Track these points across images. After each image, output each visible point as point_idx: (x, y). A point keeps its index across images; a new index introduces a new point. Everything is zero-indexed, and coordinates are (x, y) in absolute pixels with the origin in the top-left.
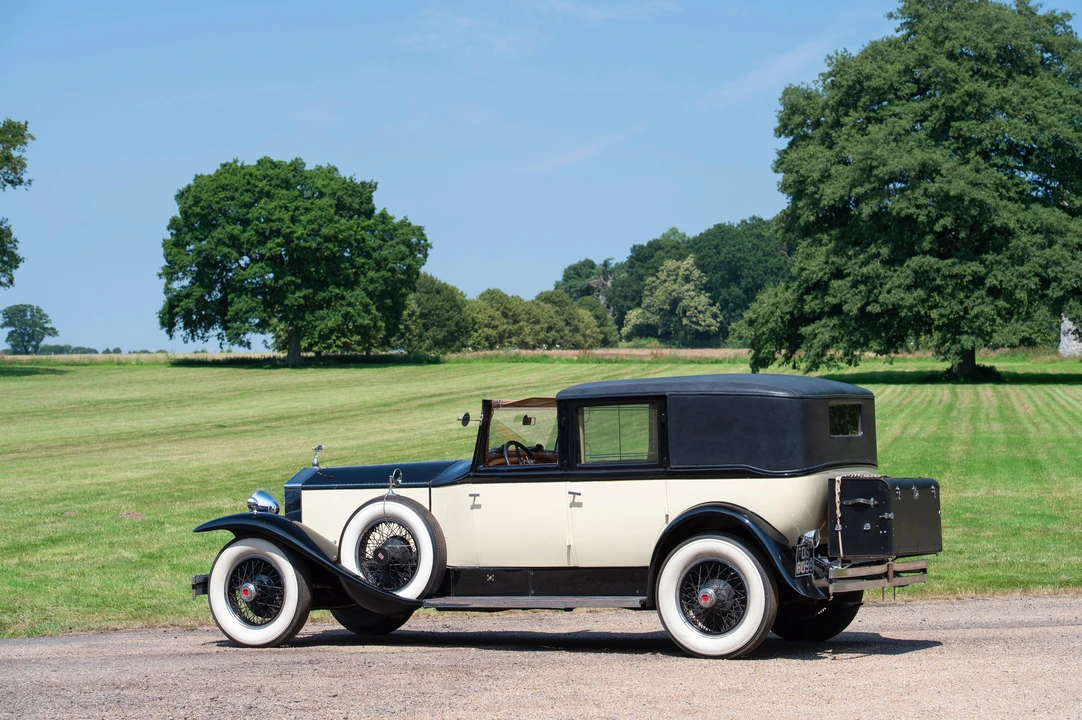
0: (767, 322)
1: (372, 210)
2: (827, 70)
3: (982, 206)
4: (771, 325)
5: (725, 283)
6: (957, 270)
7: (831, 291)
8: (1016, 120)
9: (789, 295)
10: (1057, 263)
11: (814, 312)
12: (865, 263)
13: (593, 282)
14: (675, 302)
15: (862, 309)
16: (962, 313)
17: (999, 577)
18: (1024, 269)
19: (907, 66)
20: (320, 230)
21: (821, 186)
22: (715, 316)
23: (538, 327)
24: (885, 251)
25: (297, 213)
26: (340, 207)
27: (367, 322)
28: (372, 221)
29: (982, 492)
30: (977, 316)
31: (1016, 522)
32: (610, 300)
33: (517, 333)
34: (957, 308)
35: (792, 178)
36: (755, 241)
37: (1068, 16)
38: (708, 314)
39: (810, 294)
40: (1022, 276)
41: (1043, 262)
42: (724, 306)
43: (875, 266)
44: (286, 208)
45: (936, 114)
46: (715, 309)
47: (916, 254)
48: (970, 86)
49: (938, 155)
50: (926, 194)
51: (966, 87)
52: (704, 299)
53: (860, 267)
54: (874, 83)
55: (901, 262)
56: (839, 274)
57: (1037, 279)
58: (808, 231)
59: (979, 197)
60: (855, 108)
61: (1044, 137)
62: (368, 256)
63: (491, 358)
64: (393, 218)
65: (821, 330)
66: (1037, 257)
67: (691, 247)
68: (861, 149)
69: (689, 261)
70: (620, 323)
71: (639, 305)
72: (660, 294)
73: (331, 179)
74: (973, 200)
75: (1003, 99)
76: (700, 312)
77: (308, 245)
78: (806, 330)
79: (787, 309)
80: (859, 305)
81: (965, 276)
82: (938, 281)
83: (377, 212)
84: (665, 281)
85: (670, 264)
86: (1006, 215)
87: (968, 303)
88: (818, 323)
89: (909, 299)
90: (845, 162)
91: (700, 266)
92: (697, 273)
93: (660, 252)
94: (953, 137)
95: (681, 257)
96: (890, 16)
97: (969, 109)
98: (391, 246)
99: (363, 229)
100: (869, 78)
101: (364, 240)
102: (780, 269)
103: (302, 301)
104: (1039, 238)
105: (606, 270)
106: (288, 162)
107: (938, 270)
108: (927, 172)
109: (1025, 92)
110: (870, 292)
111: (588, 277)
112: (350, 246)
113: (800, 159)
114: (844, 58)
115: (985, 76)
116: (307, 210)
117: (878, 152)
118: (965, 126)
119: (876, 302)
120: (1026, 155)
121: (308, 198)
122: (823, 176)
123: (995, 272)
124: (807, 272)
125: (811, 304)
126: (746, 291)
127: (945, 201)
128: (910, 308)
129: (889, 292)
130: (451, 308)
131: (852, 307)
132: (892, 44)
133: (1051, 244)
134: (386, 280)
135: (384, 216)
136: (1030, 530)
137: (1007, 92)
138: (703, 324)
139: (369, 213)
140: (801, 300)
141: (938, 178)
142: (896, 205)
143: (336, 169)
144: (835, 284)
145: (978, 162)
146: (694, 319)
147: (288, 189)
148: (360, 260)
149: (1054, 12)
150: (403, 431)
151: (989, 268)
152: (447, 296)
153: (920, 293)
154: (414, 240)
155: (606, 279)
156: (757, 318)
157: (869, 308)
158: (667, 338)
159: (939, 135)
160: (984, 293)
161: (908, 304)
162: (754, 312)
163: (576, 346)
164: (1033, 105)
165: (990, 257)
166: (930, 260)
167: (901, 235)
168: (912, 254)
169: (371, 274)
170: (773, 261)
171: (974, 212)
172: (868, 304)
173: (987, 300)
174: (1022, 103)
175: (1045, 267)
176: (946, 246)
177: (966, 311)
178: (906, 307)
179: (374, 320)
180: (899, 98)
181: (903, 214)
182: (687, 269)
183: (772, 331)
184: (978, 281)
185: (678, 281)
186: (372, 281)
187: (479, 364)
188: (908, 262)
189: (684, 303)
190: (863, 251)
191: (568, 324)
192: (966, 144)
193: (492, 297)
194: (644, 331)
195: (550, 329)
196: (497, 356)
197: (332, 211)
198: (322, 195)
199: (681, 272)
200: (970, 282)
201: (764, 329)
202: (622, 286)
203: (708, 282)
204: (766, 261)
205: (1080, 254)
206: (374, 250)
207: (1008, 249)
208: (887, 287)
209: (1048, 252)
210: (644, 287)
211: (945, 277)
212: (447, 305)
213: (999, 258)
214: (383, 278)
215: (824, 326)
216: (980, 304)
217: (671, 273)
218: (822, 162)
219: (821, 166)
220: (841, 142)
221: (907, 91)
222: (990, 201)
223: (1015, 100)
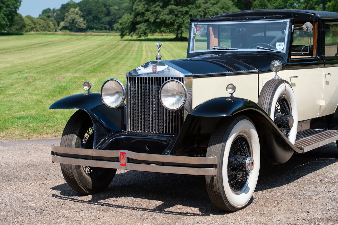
0: (126, 24)
4: (127, 25)
5: (87, 15)
6: (181, 10)
7: (146, 15)
9: (132, 16)
10: (209, 8)
11: (140, 21)
12: (155, 7)
13: (50, 14)
14: (73, 20)
15: (155, 21)
16: (182, 22)
18: (200, 9)
22: (85, 24)
23: (40, 26)
24: (161, 4)
27: (4, 23)
32: (55, 19)
33: (35, 28)
34: (181, 20)
36: (96, 4)
38: (83, 23)
39: (139, 16)
40: (199, 11)
41: (205, 8)
42: (87, 22)
43: (158, 8)
46: (85, 22)
47: (170, 5)
52: (82, 19)
55: (166, 7)
56: (147, 10)
57: (203, 13)
62: (4, 4)
63: (39, 34)
65: (142, 26)
66: (204, 6)
67: (78, 5)
69: (77, 9)
70: (58, 25)
71: (63, 20)
72: (69, 18)
76: (81, 23)
78: (138, 26)
79: (131, 20)
80: (154, 19)
81: (183, 11)
82: (176, 13)
84: (71, 14)
85: (72, 9)
87: (184, 19)
88: (141, 24)
89: (168, 17)
91: (81, 10)
92: (80, 12)
93: (69, 6)
95: (75, 8)
105: (54, 11)
107: (176, 9)
110: (157, 15)
111: (49, 13)
119: (159, 18)
123: (192, 10)
124: (138, 10)
125: (139, 19)
126: (93, 17)
128: (169, 20)
129: (163, 16)
130: (21, 20)
131: (152, 20)
133: (207, 3)
134: (9, 11)
138: (81, 26)
140: (135, 17)
144: (147, 13)
146: (79, 25)
151: (190, 9)
152: (21, 17)
153: (171, 16)
155: (54, 13)
156: (123, 23)
157: (157, 20)
158: (71, 30)
160: (188, 16)
161: (168, 19)
162: (122, 21)
163: (50, 31)
165: (190, 6)
166: (174, 7)
168: (168, 5)
169: (5, 9)
170: (100, 9)
172: (156, 19)
176: (178, 3)
177: (184, 21)
178: (167, 20)
182: (77, 11)
183: (127, 27)
184: (187, 12)
185: (74, 14)
186: (5, 11)
187: (36, 35)
188: (168, 7)
189: (76, 20)
190: (155, 4)
191: (48, 26)
193: (29, 17)
194: (65, 28)
195: (43, 27)
196: (41, 33)
199: (75, 12)
200: (184, 13)
201: (125, 26)
202: (59, 15)
203: (83, 15)
204: (99, 9)
205: (214, 6)
206: (6, 2)
207: (195, 4)
208: (162, 14)
209: (206, 5)
210: (65, 16)
211: (178, 11)
212: (20, 19)
213: (193, 6)
214: (8, 10)
215: (143, 25)
216: (187, 19)
217: (73, 12)
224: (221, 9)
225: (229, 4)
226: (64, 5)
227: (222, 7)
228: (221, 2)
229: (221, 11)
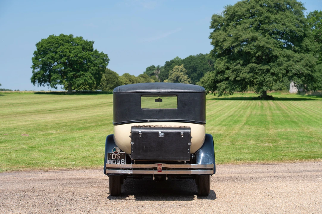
0: (207, 82)
1: (93, 49)
2: (225, 10)
3: (269, 49)
4: (208, 83)
5: (192, 72)
6: (262, 68)
7: (226, 73)
8: (279, 25)
10: (291, 66)
11: (221, 79)
12: (236, 65)
13: (155, 72)
14: (178, 78)
15: (235, 79)
16: (263, 80)
17: (304, 155)
18: (281, 67)
19: (248, 9)
20: (77, 55)
21: (223, 43)
22: (189, 82)
24: (241, 62)
25: (71, 50)
26: (84, 49)
27: (91, 82)
28: (93, 53)
29: (283, 130)
30: (268, 81)
31: (301, 139)
32: (159, 77)
34: (262, 79)
35: (214, 41)
36: (201, 60)
38: (187, 81)
39: (219, 74)
40: (281, 70)
41: (287, 65)
42: (192, 79)
43: (239, 66)
44: (68, 49)
45: (256, 22)
46: (189, 80)
47: (250, 63)
48: (266, 14)
49: (258, 34)
50: (253, 46)
51: (265, 15)
52: (186, 77)
53: (234, 67)
54: (238, 13)
55: (246, 65)
56: (228, 69)
57: (285, 71)
58: (219, 56)
59: (269, 46)
60: (233, 21)
61: (287, 30)
62: (92, 63)
64: (99, 52)
65: (223, 85)
66: (285, 64)
67: (182, 62)
68: (236, 32)
69: (182, 66)
71: (167, 78)
72: (173, 75)
73: (81, 40)
74: (267, 48)
75: (276, 18)
76: (185, 80)
77: (74, 59)
78: (218, 85)
79: (213, 78)
80: (234, 78)
81: (264, 69)
82: (257, 71)
83: (94, 50)
84: (175, 71)
85: (176, 67)
86: (276, 52)
87: (265, 77)
88: (222, 83)
89: (248, 76)
90: (230, 36)
91: (185, 67)
92: (184, 69)
93: (174, 63)
94: (261, 29)
95: (180, 65)
97: (266, 21)
98: (98, 60)
99: (90, 55)
100: (237, 12)
101: (90, 58)
102: (208, 68)
103: (72, 75)
104: (286, 59)
105: (158, 68)
106: (68, 35)
107: (257, 68)
108: (254, 39)
109: (282, 16)
110: (237, 74)
111: (153, 70)
112: (86, 60)
113: (217, 35)
114: (230, 6)
115: (271, 12)
116: (74, 49)
117: (240, 33)
118: (265, 26)
119: (239, 77)
120: (282, 35)
121: (74, 46)
122: (224, 40)
123: (273, 68)
124: (219, 68)
125: (220, 77)
126: (198, 74)
127: (259, 48)
128: (249, 78)
129: (243, 74)
131: (232, 78)
132: (244, 2)
133: (289, 60)
135: (96, 51)
136: (306, 141)
137: (277, 16)
139: (92, 50)
140: (216, 75)
141: (257, 41)
142: (245, 49)
143: (82, 38)
144: (227, 71)
145: (268, 37)
146: (183, 82)
147: (68, 43)
148: (89, 64)
150: (104, 112)
151: (271, 67)
152: (114, 75)
153: (251, 74)
154: (105, 58)
155: (158, 71)
156: (204, 81)
157: (237, 79)
159: (257, 29)
160: (270, 74)
161: (248, 77)
162: (203, 79)
164: (284, 20)
165: (272, 64)
166: (255, 65)
167: (246, 57)
169: (92, 68)
170: (206, 66)
171: (267, 51)
172: (236, 77)
173: (271, 76)
174: (281, 20)
175: (287, 67)
176: (259, 60)
177: (264, 80)
178: (247, 78)
179: (93, 81)
180: (246, 18)
181: (247, 51)
182: (181, 68)
183: (208, 85)
184: (268, 71)
185: (178, 71)
186: (93, 70)
188: (248, 65)
189: (180, 78)
190: (235, 62)
192: (265, 31)
193: (126, 75)
197: (81, 49)
198: (78, 45)
199: (180, 69)
200: (266, 71)
201: (206, 84)
202: (163, 73)
203: (187, 72)
204: (204, 66)
205: (297, 63)
206: (93, 61)
207: (277, 62)
208: (242, 72)
209: (288, 63)
210: (169, 73)
211: (259, 70)
212: (114, 78)
213: (274, 64)
214: (96, 69)
215: (224, 83)
216: (268, 78)
217: (177, 69)
218: (223, 36)
219: (223, 37)
220: (229, 30)
221: (248, 16)
222: (272, 48)
223: (279, 19)
224: (304, 67)
225: (313, 62)
226: (168, 62)
227: (305, 64)
228: (304, 59)
229: (304, 69)
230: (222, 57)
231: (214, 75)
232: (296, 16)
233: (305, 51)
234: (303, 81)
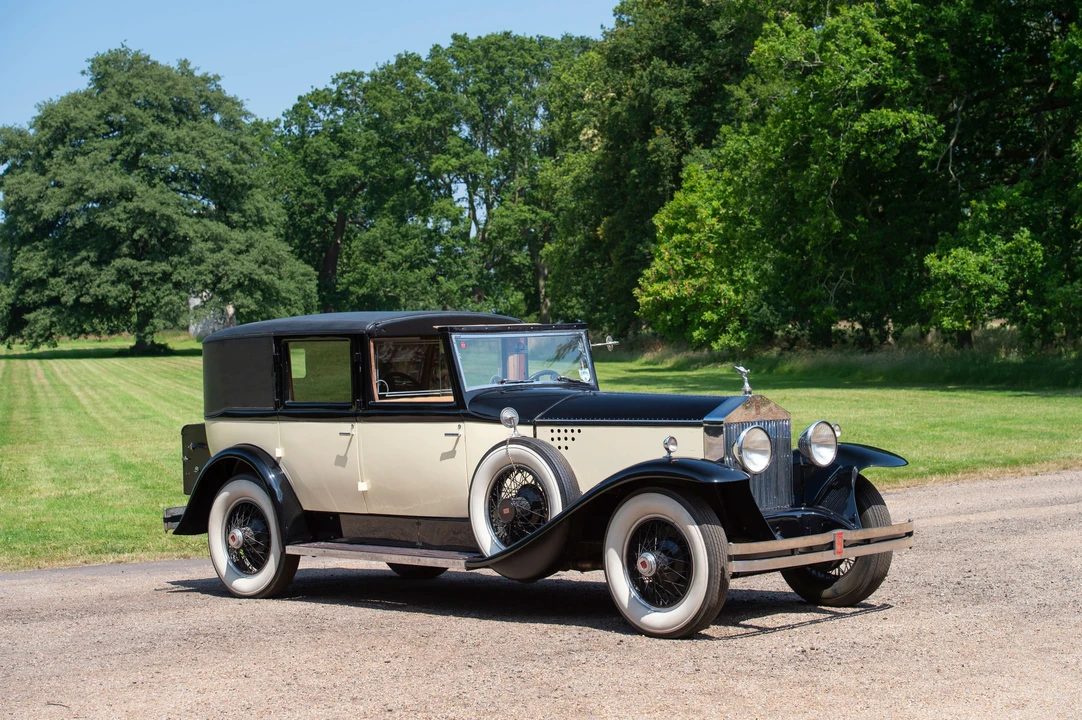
2: (38, 114)
3: (169, 219)
6: (149, 269)
7: (50, 286)
8: (189, 155)
9: (12, 290)
10: (225, 264)
11: (35, 303)
12: (76, 265)
15: (77, 300)
16: (155, 302)
18: (202, 268)
19: (103, 112)
21: (39, 204)
24: (93, 255)
30: (166, 304)
34: (151, 297)
35: (12, 199)
37: (217, 78)
39: (30, 289)
40: (199, 273)
41: (215, 262)
43: (85, 267)
45: (128, 149)
47: (120, 257)
48: (153, 128)
49: (132, 180)
50: (125, 211)
51: (152, 129)
53: (74, 267)
54: (78, 125)
55: (107, 263)
56: (55, 273)
58: (26, 239)
59: (167, 213)
60: (64, 144)
61: (212, 169)
65: (42, 316)
66: (212, 259)
68: (75, 175)
74: (163, 215)
75: (178, 138)
78: (30, 316)
79: (10, 301)
80: (74, 297)
81: (156, 274)
82: (136, 278)
86: (187, 226)
87: (159, 293)
88: (40, 312)
89: (114, 291)
90: (59, 185)
94: (142, 167)
96: (83, 73)
97: (154, 145)
100: (72, 121)
104: (210, 245)
107: (136, 269)
108: (126, 195)
109: (194, 133)
110: (82, 286)
113: (19, 183)
114: (50, 105)
115: (164, 121)
117: (87, 178)
118: (154, 161)
119: (88, 294)
120: (193, 180)
122: (40, 197)
123: (180, 270)
124: (28, 272)
125: (31, 296)
127: (140, 217)
128: (115, 299)
129: (99, 286)
131: (69, 298)
132: (88, 95)
133: (220, 249)
137: (182, 132)
140: (21, 292)
141: (135, 199)
142: (105, 220)
144: (52, 281)
145: (162, 187)
149: (207, 74)
151: (175, 267)
153: (122, 286)
157: (82, 299)
159: (130, 165)
160: (171, 285)
161: (114, 295)
164: (201, 143)
165: (175, 259)
166: (129, 262)
167: (106, 244)
168: (113, 257)
171: (163, 225)
172: (82, 296)
173: (174, 291)
174: (193, 142)
175: (218, 266)
176: (140, 251)
177: (158, 301)
178: (112, 297)
180: (97, 136)
181: (109, 226)
184: (166, 276)
188: (113, 263)
190: (75, 255)
192: (150, 175)
200: (160, 279)
205: (241, 257)
207: (189, 252)
208: (97, 282)
209: (218, 256)
211: (141, 274)
213: (182, 259)
215: (44, 313)
216: (168, 295)
218: (38, 186)
219: (38, 189)
220: (53, 169)
221: (103, 131)
222: (175, 216)
223: (187, 139)
224: (260, 266)
225: (282, 252)
227: (261, 259)
228: (259, 246)
229: (261, 271)
230: (37, 243)
231: (14, 292)
232: (229, 134)
233: (255, 223)
234: (257, 302)
